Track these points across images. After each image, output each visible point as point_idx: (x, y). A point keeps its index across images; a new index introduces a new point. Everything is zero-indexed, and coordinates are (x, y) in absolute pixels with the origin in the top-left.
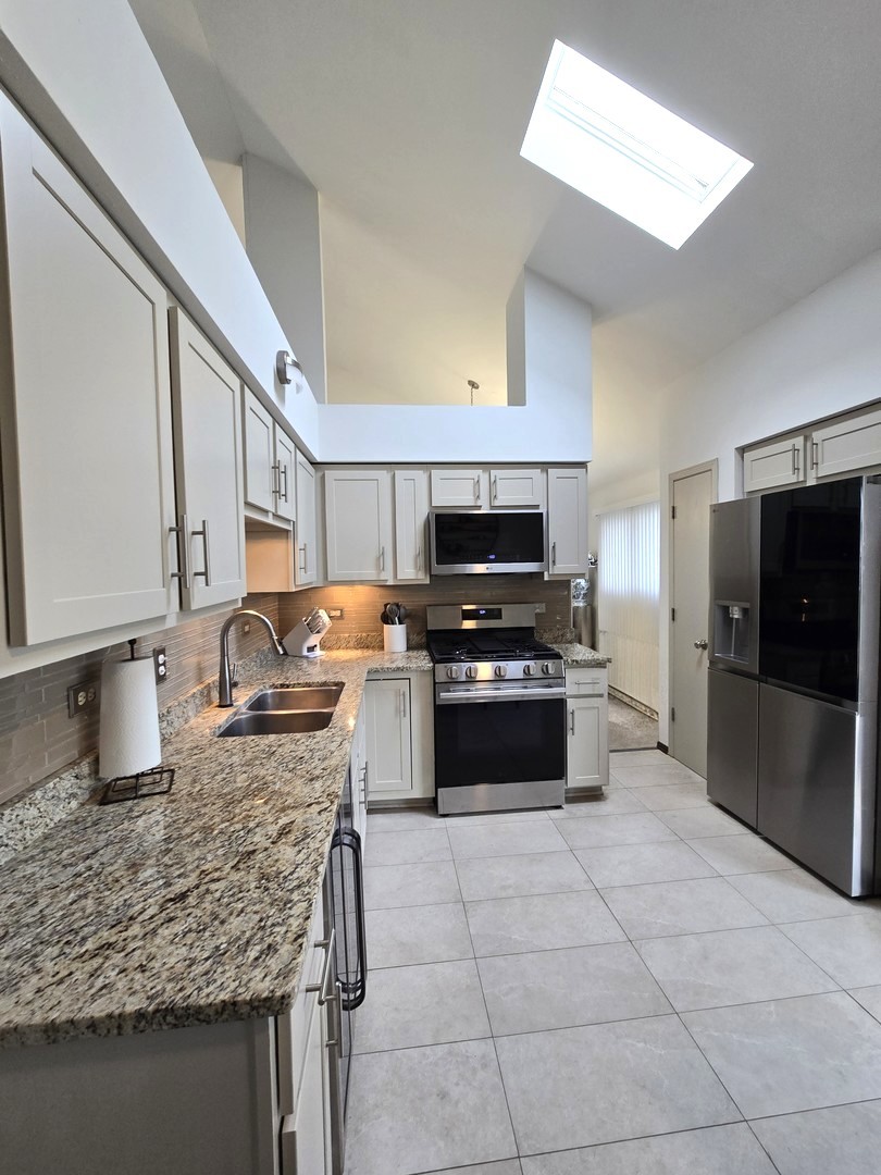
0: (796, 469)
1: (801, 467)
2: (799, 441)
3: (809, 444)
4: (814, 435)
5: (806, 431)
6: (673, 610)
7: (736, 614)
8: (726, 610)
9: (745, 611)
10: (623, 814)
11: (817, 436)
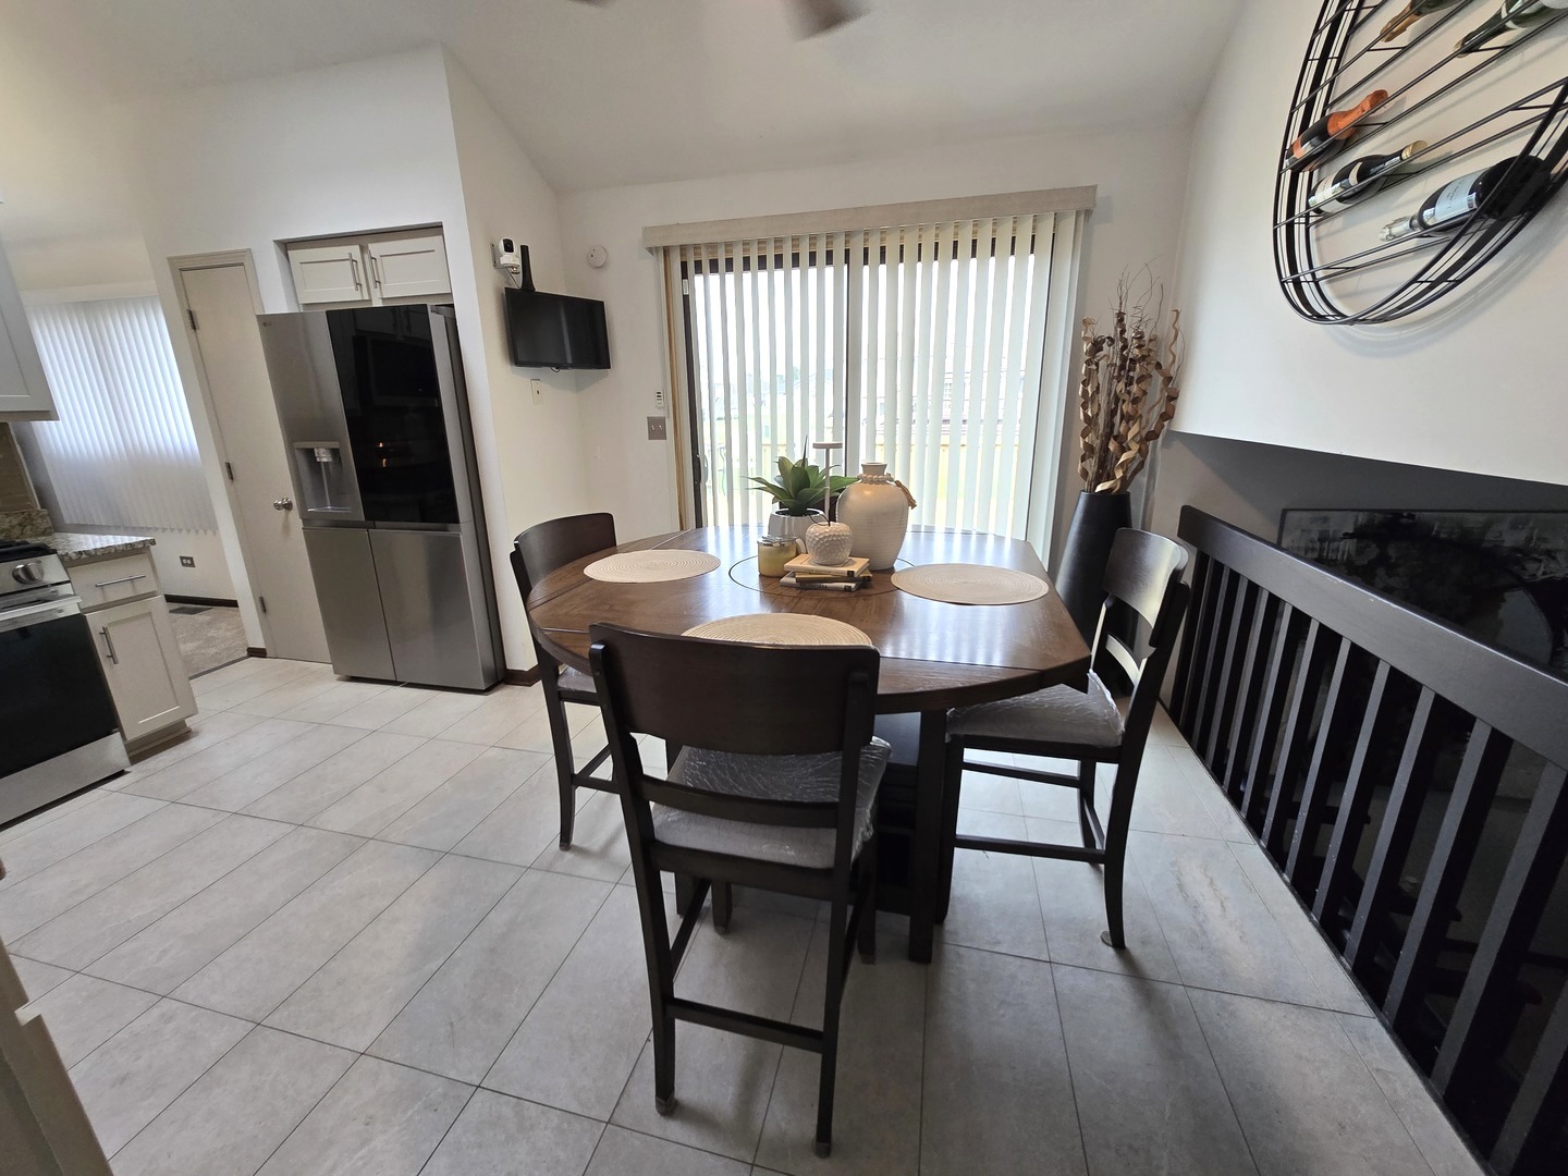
0: (358, 284)
1: (363, 282)
2: (355, 250)
3: (366, 256)
4: (371, 246)
5: (363, 239)
6: (229, 466)
7: (324, 457)
8: (310, 453)
9: (335, 453)
10: (234, 736)
11: (376, 248)
